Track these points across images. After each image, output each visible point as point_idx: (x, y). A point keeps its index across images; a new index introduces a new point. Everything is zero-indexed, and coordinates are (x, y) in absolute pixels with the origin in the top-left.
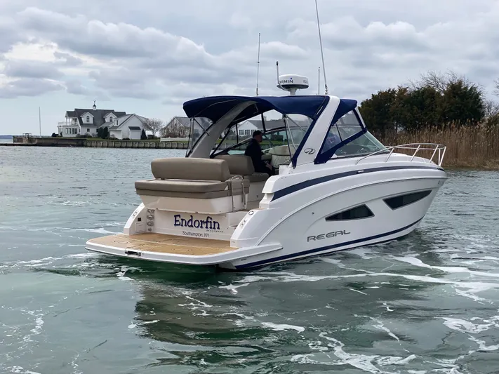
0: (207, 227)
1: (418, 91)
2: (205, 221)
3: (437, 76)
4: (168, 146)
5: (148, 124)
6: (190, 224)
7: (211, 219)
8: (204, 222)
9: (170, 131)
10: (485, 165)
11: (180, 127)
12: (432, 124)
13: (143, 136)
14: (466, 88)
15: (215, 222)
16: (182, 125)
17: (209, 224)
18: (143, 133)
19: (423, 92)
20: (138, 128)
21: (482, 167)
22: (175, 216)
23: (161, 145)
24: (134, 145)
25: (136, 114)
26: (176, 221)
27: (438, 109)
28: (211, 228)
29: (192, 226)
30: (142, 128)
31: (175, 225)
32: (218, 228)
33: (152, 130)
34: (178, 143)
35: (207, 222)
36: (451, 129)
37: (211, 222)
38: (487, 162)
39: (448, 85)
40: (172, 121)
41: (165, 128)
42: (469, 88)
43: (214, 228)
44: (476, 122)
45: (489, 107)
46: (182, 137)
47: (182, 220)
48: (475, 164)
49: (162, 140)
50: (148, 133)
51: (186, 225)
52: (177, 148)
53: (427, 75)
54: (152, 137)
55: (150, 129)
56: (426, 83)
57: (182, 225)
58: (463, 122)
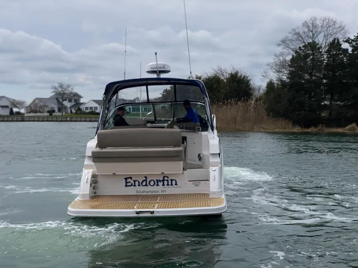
0: (163, 185)
1: (209, 79)
2: (162, 179)
3: (222, 68)
4: (31, 119)
5: (15, 104)
6: (144, 184)
7: (168, 177)
8: (160, 181)
9: (33, 109)
10: (253, 129)
11: (40, 106)
12: (219, 101)
13: (11, 112)
14: (241, 76)
15: (172, 180)
16: (41, 104)
17: (166, 183)
18: (11, 110)
19: (212, 79)
20: (7, 107)
21: (251, 130)
22: (126, 179)
23: (25, 119)
24: (4, 119)
25: (6, 96)
26: (126, 183)
27: (222, 91)
28: (168, 185)
29: (146, 185)
30: (10, 107)
31: (126, 186)
32: (176, 184)
33: (19, 108)
34: (38, 117)
35: (163, 180)
36: (231, 104)
37: (168, 180)
38: (255, 127)
39: (229, 74)
40: (34, 101)
41: (29, 107)
42: (243, 77)
43: (172, 185)
44: (247, 100)
45: (259, 89)
46: (42, 113)
47: (135, 181)
48: (248, 128)
49: (26, 115)
50: (15, 110)
51: (139, 185)
52: (38, 121)
53: (216, 68)
54: (18, 113)
55: (17, 107)
56: (215, 73)
57: (135, 186)
58: (239, 99)
